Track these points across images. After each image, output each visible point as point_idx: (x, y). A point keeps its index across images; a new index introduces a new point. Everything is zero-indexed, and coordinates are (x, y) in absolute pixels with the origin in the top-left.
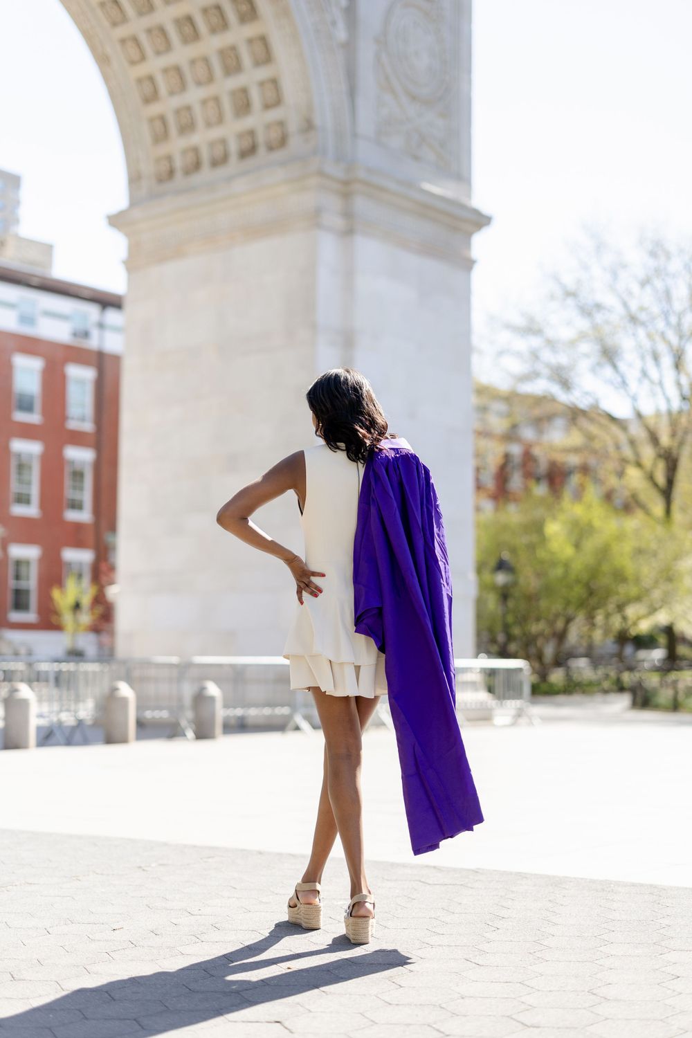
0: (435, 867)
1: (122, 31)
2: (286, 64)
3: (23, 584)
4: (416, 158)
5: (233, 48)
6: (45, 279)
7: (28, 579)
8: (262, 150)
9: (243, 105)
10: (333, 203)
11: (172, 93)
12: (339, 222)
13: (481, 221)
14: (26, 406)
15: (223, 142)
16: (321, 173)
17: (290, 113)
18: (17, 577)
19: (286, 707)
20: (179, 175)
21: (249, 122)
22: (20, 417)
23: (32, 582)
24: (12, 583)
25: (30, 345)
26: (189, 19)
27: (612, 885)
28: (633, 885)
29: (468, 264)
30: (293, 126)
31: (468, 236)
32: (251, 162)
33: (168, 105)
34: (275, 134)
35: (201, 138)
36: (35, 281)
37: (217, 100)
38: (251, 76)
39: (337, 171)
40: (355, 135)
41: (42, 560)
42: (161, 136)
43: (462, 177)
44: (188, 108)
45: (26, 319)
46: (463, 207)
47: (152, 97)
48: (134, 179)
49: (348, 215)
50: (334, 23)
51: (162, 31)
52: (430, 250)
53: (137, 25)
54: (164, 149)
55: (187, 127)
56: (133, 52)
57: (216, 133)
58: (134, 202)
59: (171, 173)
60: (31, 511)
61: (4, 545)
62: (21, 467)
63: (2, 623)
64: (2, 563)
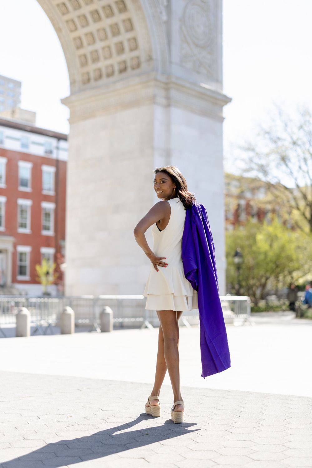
0: (210, 389)
1: (67, 17)
2: (140, 31)
3: (23, 263)
4: (198, 72)
5: (116, 24)
6: (33, 127)
7: (25, 261)
8: (129, 70)
9: (121, 49)
10: (161, 93)
11: (89, 44)
12: (164, 101)
13: (227, 100)
14: (24, 184)
15: (112, 66)
16: (156, 80)
17: (142, 53)
18: (21, 260)
19: (141, 318)
20: (92, 81)
21: (123, 57)
22: (22, 189)
23: (27, 263)
24: (18, 263)
25: (26, 157)
26: (97, 11)
27: (290, 397)
28: (299, 397)
29: (221, 120)
30: (143, 59)
31: (222, 107)
32: (124, 75)
33: (87, 50)
34: (135, 62)
35: (102, 64)
36: (28, 129)
37: (109, 47)
38: (124, 37)
39: (163, 79)
40: (171, 62)
41: (32, 253)
42: (84, 63)
43: (218, 80)
44: (96, 51)
45: (24, 145)
46: (219, 94)
47: (80, 46)
48: (73, 83)
49: (168, 98)
50: (161, 13)
51: (85, 17)
52: (205, 113)
53: (73, 15)
54: (85, 70)
55: (96, 60)
56: (72, 27)
57: (109, 62)
58: (72, 93)
59: (89, 80)
60: (27, 231)
61: (15, 246)
62: (22, 211)
63: (14, 281)
64: (14, 254)
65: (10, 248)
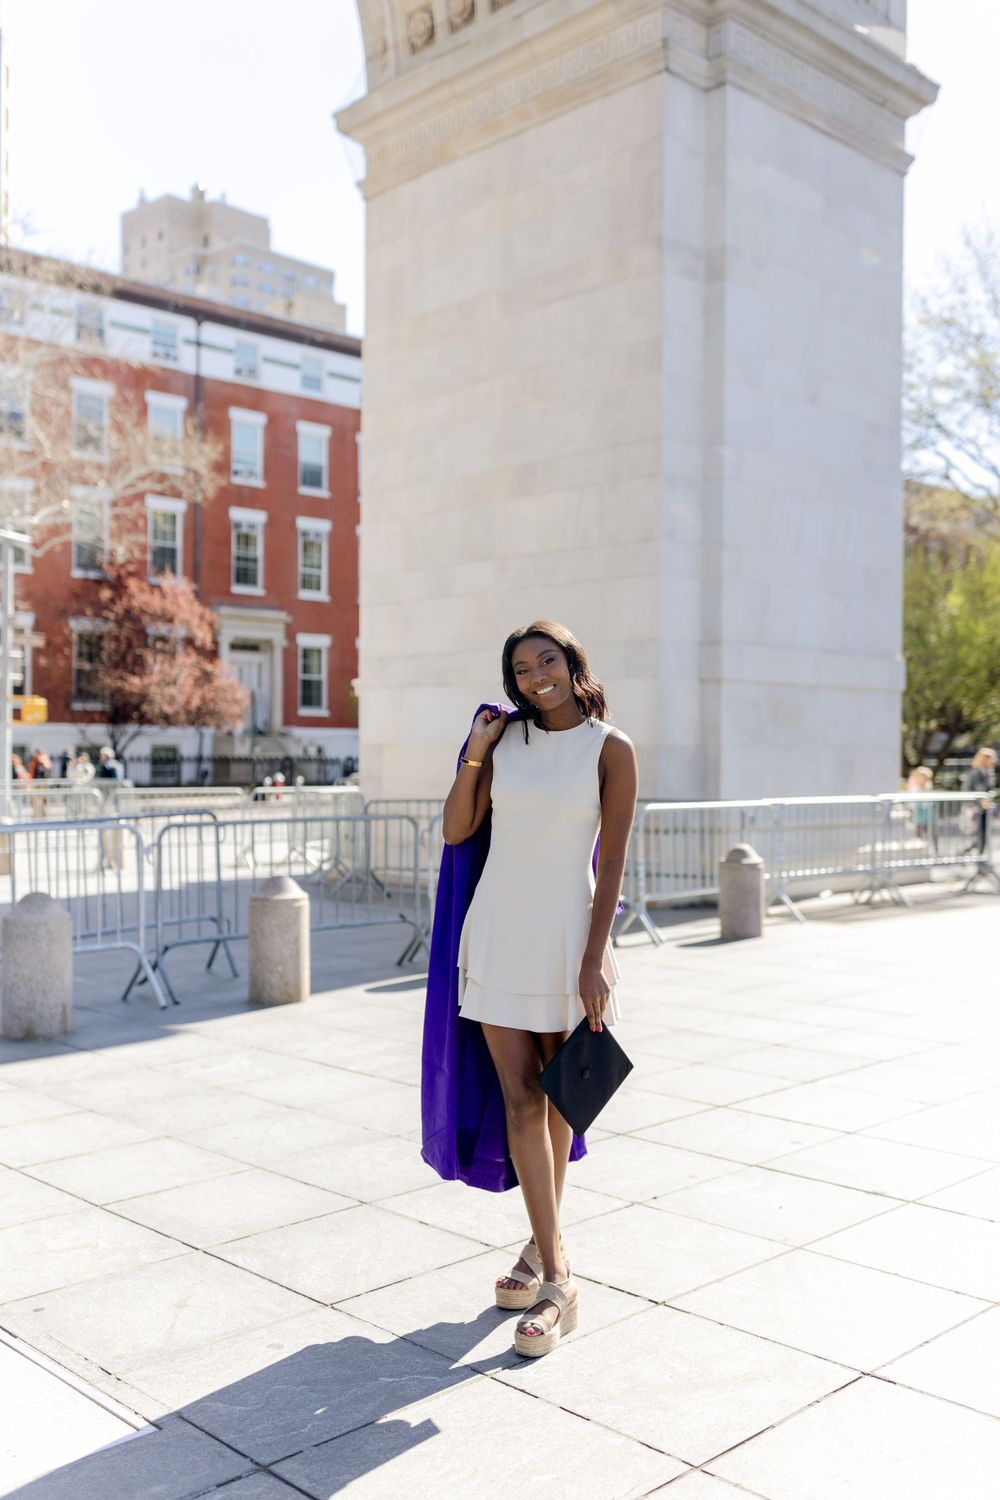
3: (313, 677)
6: (331, 334)
7: (320, 673)
13: (920, 92)
14: (313, 479)
18: (306, 669)
20: (442, 34)
22: (305, 490)
23: (323, 676)
24: (301, 676)
29: (902, 162)
36: (319, 338)
41: (331, 649)
45: (311, 382)
48: (376, 55)
52: (841, 131)
58: (373, 87)
59: (431, 34)
60: (322, 595)
61: (291, 633)
62: (307, 546)
63: (291, 719)
64: (289, 654)
65: (279, 639)
